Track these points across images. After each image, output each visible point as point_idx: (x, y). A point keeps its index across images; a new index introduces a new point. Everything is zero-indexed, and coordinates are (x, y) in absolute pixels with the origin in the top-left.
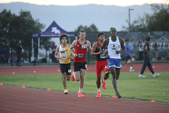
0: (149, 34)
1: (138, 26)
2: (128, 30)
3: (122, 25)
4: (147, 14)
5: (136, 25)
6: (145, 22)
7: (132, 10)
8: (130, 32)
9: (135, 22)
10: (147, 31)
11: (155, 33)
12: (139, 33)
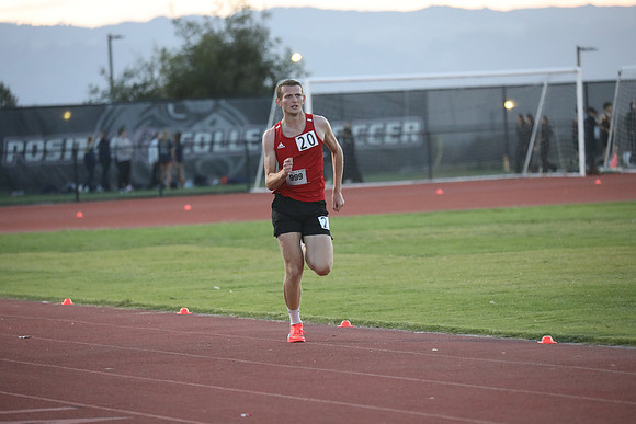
0: (171, 108)
1: (136, 87)
2: (106, 100)
3: (91, 86)
4: (164, 51)
5: (130, 83)
6: (156, 74)
7: (118, 37)
8: (115, 104)
9: (128, 75)
10: (166, 101)
11: (189, 104)
12: (142, 106)
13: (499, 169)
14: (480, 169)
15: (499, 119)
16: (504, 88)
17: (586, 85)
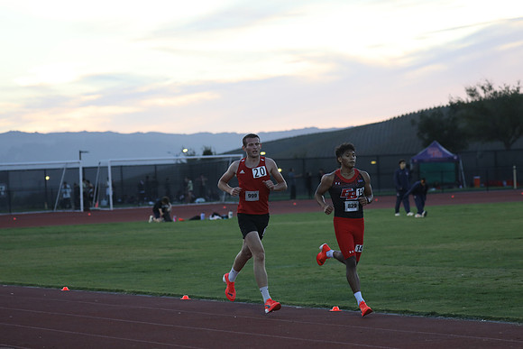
13: (43, 208)
14: (34, 208)
15: (43, 185)
16: (45, 170)
17: (83, 168)
